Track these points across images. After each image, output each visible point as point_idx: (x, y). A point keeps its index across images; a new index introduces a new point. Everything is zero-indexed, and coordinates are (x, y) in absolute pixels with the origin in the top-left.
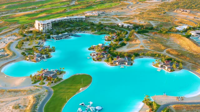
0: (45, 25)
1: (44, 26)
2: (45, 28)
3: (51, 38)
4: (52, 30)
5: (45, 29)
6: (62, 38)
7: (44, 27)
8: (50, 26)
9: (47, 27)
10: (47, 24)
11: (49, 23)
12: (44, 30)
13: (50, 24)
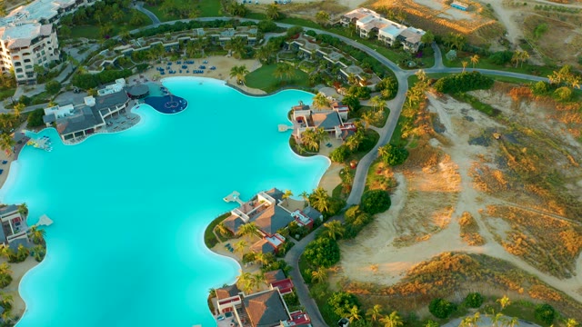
0: (26, 51)
1: (19, 54)
2: (27, 61)
3: (48, 124)
4: (57, 62)
5: (28, 67)
6: (95, 127)
7: (21, 60)
8: (48, 46)
9: (32, 57)
10: (34, 41)
11: (43, 37)
12: (19, 70)
13: (45, 40)
